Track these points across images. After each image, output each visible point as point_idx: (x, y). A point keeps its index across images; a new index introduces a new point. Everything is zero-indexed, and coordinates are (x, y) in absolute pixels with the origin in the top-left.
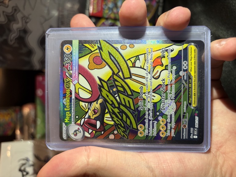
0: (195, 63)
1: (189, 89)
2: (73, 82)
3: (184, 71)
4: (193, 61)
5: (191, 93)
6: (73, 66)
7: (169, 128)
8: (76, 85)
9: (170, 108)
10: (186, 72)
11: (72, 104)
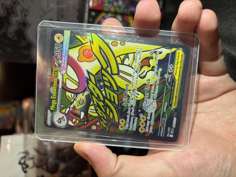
0: (180, 68)
1: (171, 91)
2: (61, 72)
3: (169, 73)
4: (179, 65)
5: (173, 95)
6: (62, 56)
7: (148, 125)
8: (64, 75)
9: (151, 107)
10: (170, 75)
11: (59, 93)
